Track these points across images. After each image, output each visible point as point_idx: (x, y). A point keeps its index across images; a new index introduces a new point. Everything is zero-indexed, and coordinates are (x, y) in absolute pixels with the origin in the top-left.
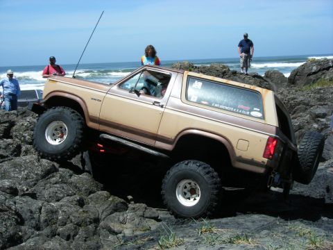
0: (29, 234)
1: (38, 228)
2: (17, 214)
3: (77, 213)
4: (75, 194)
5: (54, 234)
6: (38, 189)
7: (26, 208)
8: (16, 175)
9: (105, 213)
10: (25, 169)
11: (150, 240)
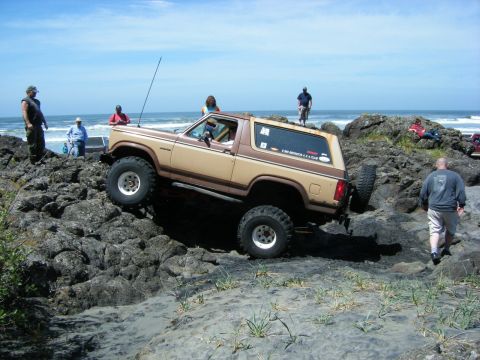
1: (102, 267)
2: (83, 253)
3: (138, 255)
4: (136, 237)
5: (117, 274)
6: (102, 231)
7: (91, 248)
8: (82, 217)
9: (165, 256)
10: (91, 212)
11: (207, 282)
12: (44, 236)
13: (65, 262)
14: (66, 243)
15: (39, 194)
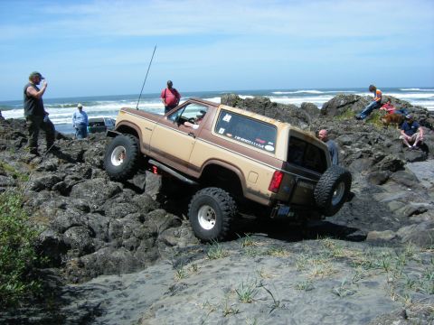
0: (100, 245)
1: (107, 240)
2: (90, 228)
3: (138, 228)
4: (137, 212)
5: (120, 245)
6: (106, 206)
7: (97, 223)
8: (88, 195)
9: (162, 229)
10: (95, 190)
11: (200, 252)
12: (55, 213)
13: (74, 236)
14: (75, 220)
15: (49, 175)
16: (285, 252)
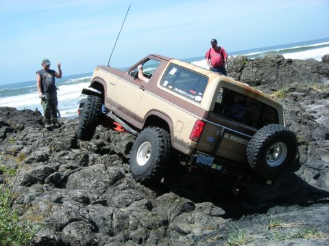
0: (104, 240)
1: (111, 234)
2: (91, 222)
3: (146, 217)
4: (143, 198)
5: (127, 239)
6: (108, 195)
7: (98, 216)
8: (87, 184)
9: (173, 215)
10: (94, 178)
11: (219, 239)
12: (50, 209)
13: (74, 233)
14: (73, 214)
15: (41, 166)
16: (321, 233)
